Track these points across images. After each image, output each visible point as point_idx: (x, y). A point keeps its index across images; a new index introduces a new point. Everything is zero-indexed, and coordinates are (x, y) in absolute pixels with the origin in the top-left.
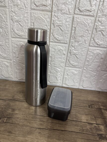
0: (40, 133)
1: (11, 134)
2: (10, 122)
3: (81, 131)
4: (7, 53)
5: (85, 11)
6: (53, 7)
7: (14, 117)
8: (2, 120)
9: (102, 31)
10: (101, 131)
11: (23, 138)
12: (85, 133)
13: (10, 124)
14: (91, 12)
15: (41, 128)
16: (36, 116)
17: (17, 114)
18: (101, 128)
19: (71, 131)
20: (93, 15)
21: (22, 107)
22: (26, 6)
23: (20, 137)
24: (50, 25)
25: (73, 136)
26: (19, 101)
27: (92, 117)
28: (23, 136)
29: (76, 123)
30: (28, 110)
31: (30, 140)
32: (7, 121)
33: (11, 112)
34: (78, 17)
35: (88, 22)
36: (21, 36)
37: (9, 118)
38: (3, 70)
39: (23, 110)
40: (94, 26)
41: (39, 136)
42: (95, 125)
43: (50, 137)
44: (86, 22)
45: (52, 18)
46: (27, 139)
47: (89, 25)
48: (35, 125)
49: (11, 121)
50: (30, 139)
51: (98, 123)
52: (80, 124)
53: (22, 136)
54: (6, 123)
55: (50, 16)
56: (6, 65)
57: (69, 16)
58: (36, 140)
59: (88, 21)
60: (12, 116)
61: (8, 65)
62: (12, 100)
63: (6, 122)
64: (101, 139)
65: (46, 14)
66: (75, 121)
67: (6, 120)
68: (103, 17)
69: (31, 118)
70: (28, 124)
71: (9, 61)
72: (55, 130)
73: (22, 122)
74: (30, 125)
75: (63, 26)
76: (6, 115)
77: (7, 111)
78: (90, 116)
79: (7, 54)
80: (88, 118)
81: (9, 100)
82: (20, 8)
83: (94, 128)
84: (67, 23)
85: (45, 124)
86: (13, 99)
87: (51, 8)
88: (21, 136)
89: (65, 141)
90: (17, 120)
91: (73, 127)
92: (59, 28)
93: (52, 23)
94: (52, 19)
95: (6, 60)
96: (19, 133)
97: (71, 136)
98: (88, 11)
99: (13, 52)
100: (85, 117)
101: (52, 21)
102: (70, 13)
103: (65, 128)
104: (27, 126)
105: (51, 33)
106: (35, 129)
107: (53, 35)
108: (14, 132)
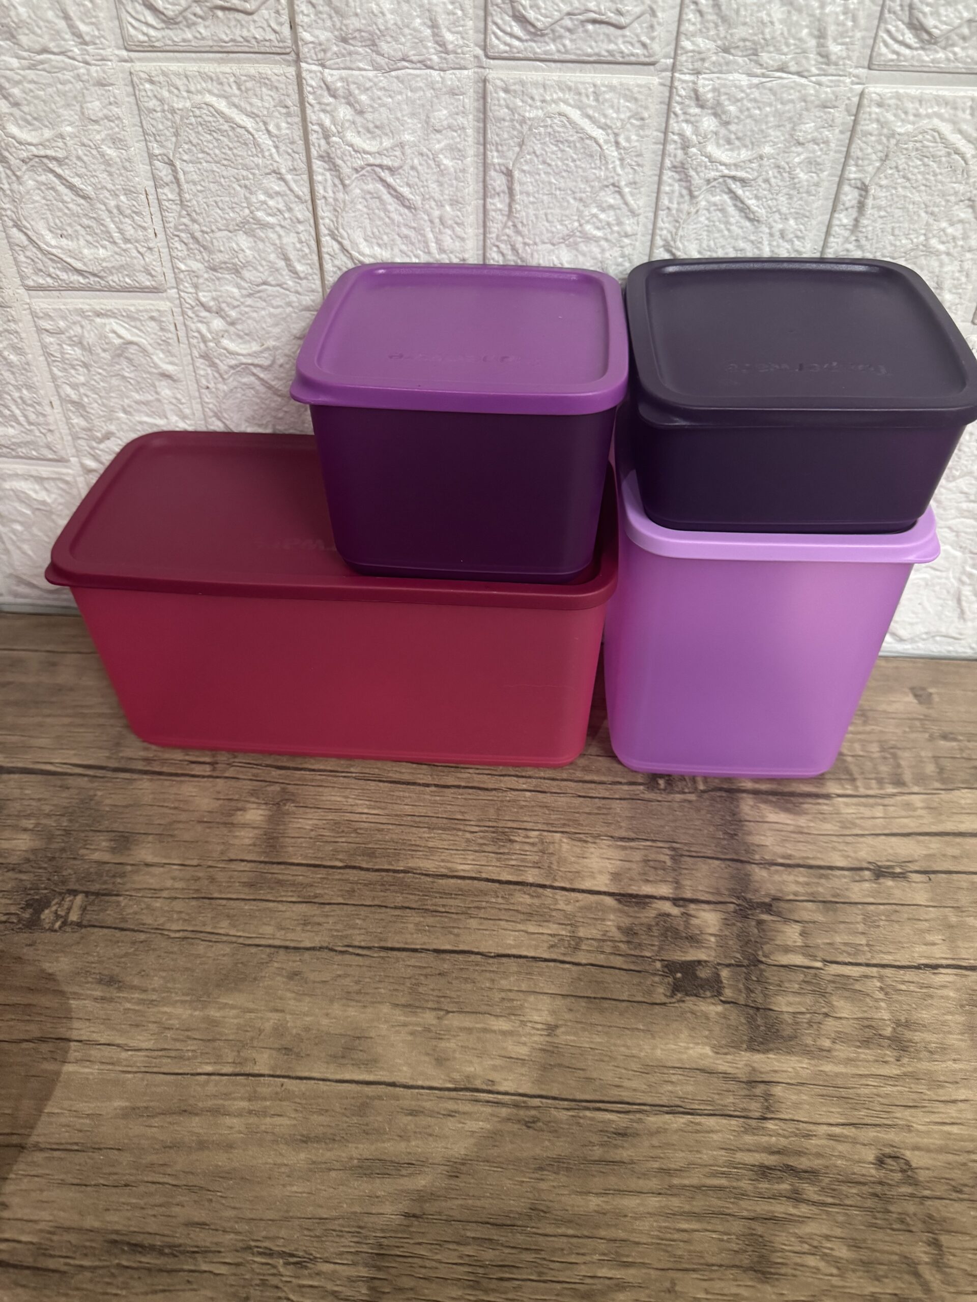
0: (294, 975)
1: (119, 989)
2: (109, 921)
3: (562, 950)
4: (17, 412)
5: (567, 22)
6: (299, 19)
7: (128, 886)
8: (56, 912)
9: (734, 186)
10: (698, 941)
11: (195, 1010)
12: (584, 961)
13: (106, 931)
14: (627, 32)
15: (308, 944)
16: (276, 869)
17: (147, 865)
18: (699, 927)
19: (494, 950)
20: (639, 51)
21: (183, 816)
22: (83, 28)
23: (174, 1004)
24: (303, 166)
25: (504, 983)
26: (160, 773)
27: (652, 856)
28: (191, 1002)
29: (536, 901)
30: (225, 831)
31: (236, 1021)
32: (88, 917)
33: (107, 857)
34: (522, 83)
35: (605, 116)
36: (95, 275)
37: (97, 894)
38: (13, 542)
39: (187, 836)
40: (665, 143)
41: (289, 995)
42: (667, 907)
43: (357, 998)
44: (589, 117)
45: (309, 111)
46: (214, 1013)
47: (617, 143)
48: (268, 930)
49: (110, 916)
50: (234, 1012)
51: (688, 895)
52: (562, 905)
53: (188, 998)
54: (83, 930)
55: (295, 97)
56: (29, 506)
57: (449, 74)
58: (270, 1015)
59: (610, 112)
60: (119, 880)
61: (44, 503)
62: (109, 774)
63: (80, 925)
64: (679, 995)
65: (251, 77)
66: (532, 885)
67: (84, 909)
68: (728, 63)
69: (245, 884)
70: (224, 927)
71: (45, 470)
72: (391, 954)
73: (183, 916)
74: (232, 932)
75: (413, 168)
76: (78, 881)
77: (82, 852)
78: (646, 848)
79: (22, 419)
80: (627, 865)
81: (91, 772)
82: (37, 47)
83: (649, 928)
84: (439, 143)
85: (331, 920)
86: (113, 764)
87: (281, 24)
88: (183, 1002)
89: (448, 1012)
90: (148, 907)
91: (509, 925)
92: (380, 186)
93: (314, 152)
94: (312, 116)
95: (20, 467)
96: (169, 985)
97: (493, 981)
98: (594, 22)
99: (65, 400)
100: (611, 853)
101: (313, 138)
102: (447, 52)
103: (457, 935)
104: (213, 937)
105: (323, 230)
106: (263, 955)
107: (343, 249)
108: (136, 982)
